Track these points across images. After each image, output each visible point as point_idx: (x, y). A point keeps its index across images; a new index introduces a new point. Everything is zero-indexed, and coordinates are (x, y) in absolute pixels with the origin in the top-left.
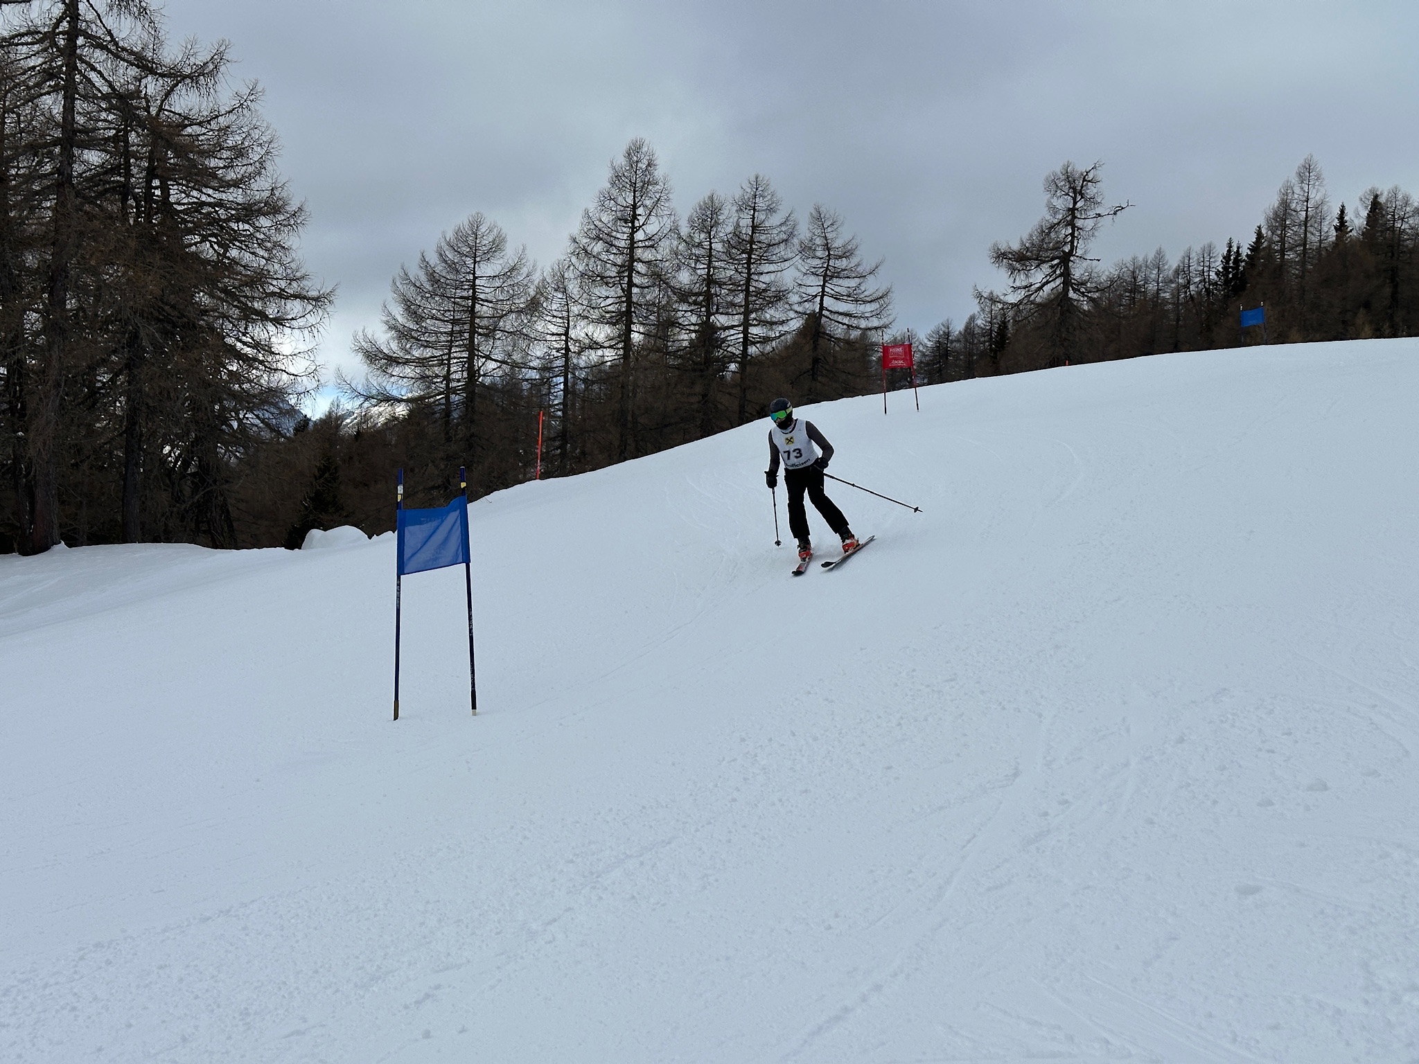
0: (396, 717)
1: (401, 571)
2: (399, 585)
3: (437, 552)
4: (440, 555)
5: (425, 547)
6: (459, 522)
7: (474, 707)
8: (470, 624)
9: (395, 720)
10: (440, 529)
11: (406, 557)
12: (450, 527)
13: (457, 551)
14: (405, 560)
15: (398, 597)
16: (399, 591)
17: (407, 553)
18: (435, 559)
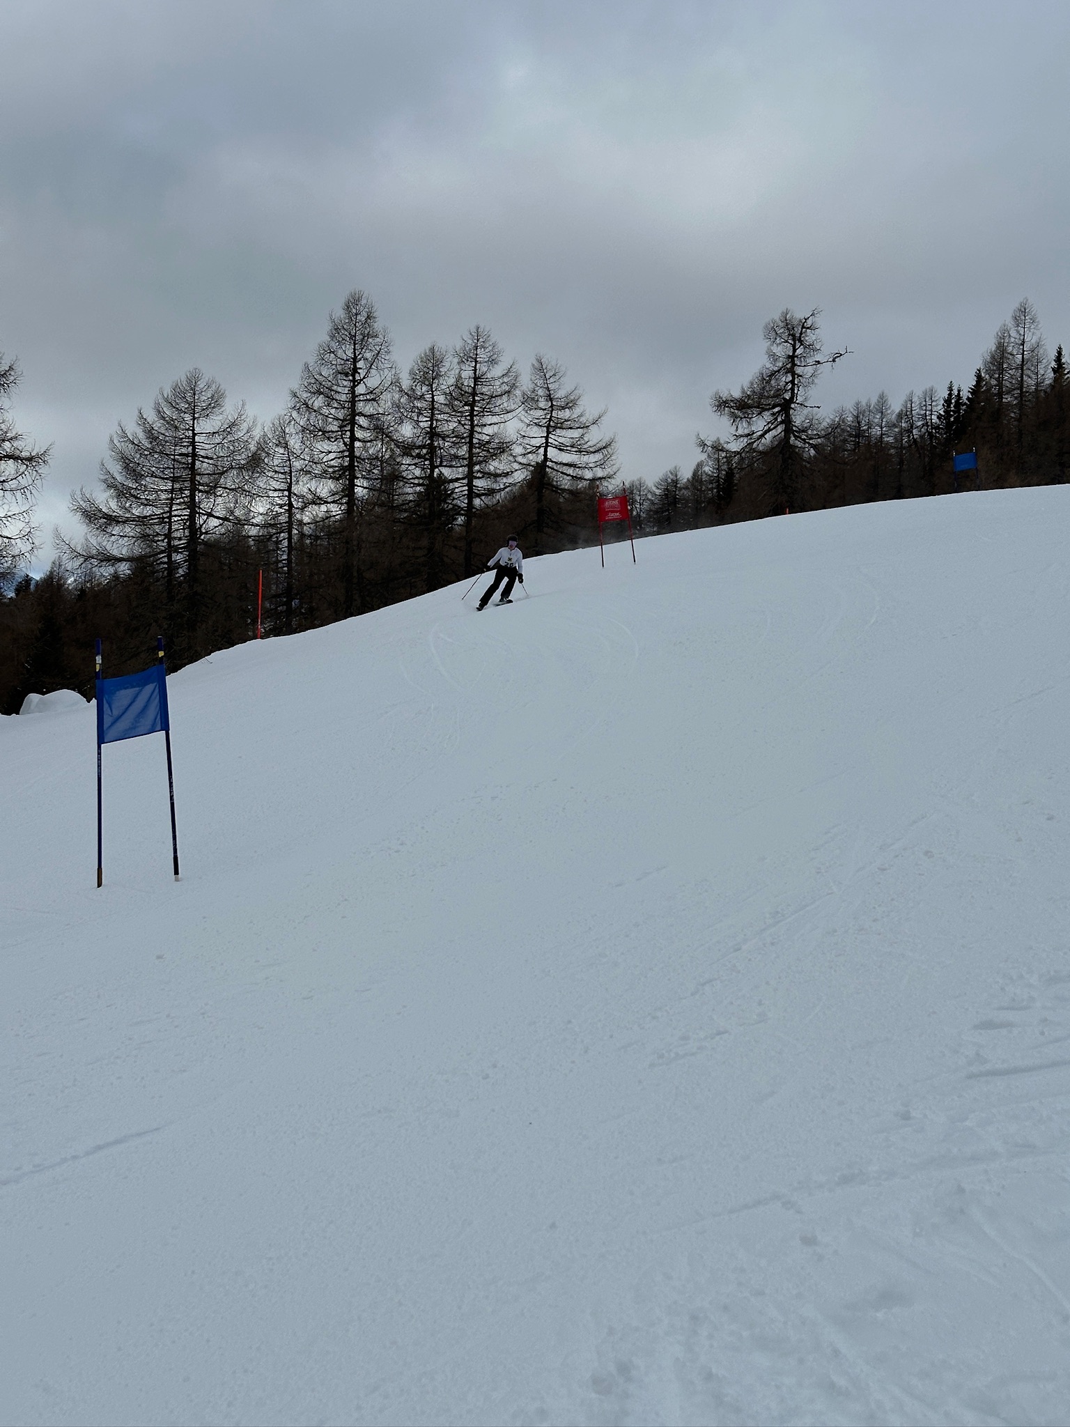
0: (99, 885)
1: (101, 740)
2: (99, 753)
3: (136, 721)
4: (138, 724)
5: (124, 718)
6: (157, 691)
7: (176, 872)
8: (171, 792)
9: (98, 886)
10: (140, 698)
11: (106, 726)
12: (149, 695)
13: (156, 719)
14: (105, 728)
15: (99, 766)
16: (99, 760)
17: (107, 720)
18: (134, 728)
